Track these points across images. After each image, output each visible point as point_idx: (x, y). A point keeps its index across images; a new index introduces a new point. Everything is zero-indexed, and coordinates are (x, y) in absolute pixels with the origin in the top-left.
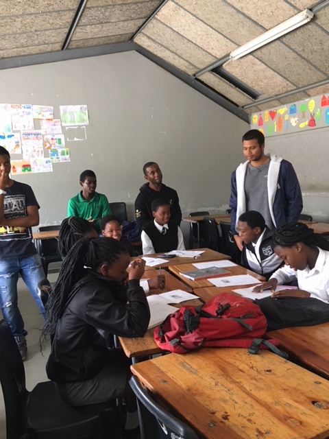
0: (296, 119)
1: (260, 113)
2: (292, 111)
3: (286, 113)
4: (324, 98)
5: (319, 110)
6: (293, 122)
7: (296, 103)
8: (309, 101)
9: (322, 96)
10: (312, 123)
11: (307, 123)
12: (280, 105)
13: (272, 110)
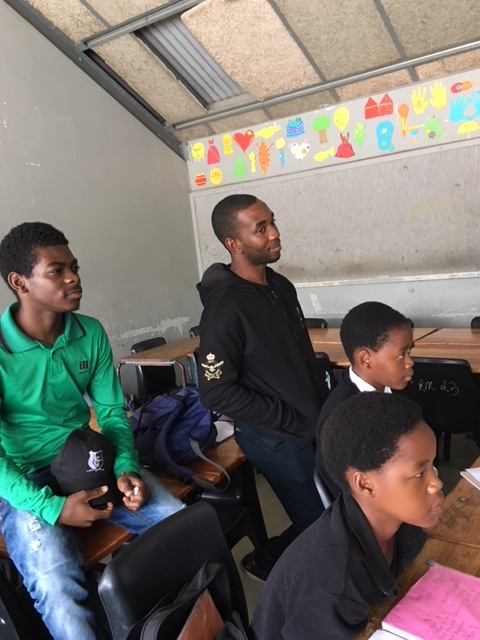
0: (304, 146)
1: (210, 138)
2: (293, 132)
3: (277, 135)
4: (371, 102)
5: (360, 126)
6: (298, 151)
7: (303, 116)
8: (334, 110)
9: (366, 100)
10: (345, 150)
11: (332, 151)
12: (264, 121)
13: (243, 131)
